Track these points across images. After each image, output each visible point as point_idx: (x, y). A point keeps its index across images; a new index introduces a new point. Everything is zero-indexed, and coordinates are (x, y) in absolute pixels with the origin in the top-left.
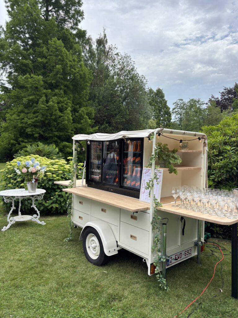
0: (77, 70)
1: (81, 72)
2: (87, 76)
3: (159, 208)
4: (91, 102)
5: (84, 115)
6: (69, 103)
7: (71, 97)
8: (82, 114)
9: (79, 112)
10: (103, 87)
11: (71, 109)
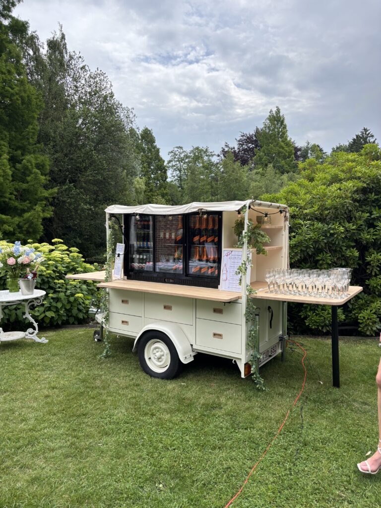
0: (17, 89)
1: (23, 94)
2: (34, 101)
3: (254, 295)
4: (42, 145)
5: (32, 168)
6: (3, 147)
7: (6, 136)
8: (28, 166)
9: (22, 162)
10: (61, 121)
11: (8, 157)
